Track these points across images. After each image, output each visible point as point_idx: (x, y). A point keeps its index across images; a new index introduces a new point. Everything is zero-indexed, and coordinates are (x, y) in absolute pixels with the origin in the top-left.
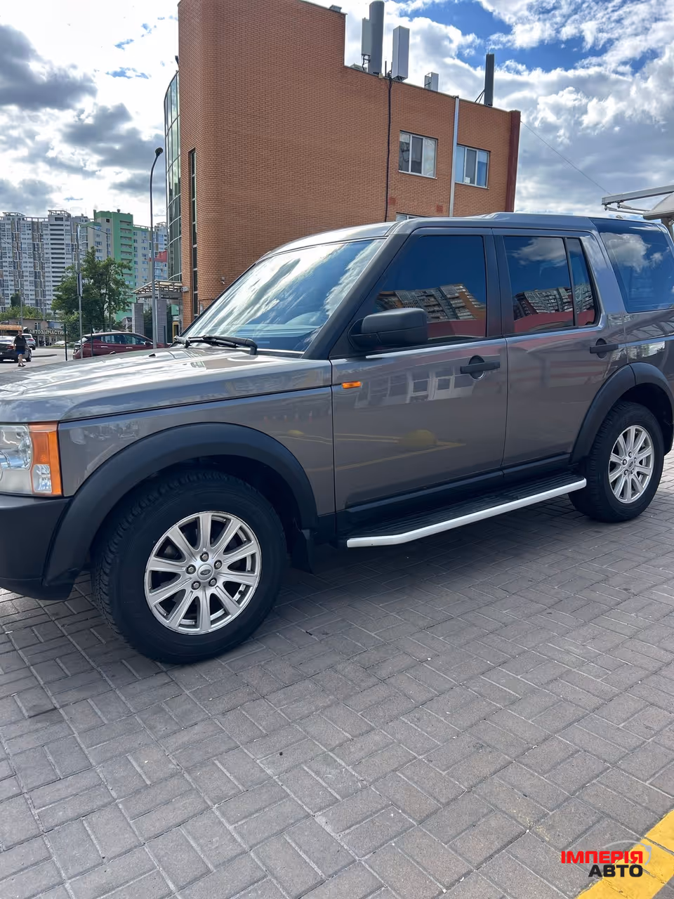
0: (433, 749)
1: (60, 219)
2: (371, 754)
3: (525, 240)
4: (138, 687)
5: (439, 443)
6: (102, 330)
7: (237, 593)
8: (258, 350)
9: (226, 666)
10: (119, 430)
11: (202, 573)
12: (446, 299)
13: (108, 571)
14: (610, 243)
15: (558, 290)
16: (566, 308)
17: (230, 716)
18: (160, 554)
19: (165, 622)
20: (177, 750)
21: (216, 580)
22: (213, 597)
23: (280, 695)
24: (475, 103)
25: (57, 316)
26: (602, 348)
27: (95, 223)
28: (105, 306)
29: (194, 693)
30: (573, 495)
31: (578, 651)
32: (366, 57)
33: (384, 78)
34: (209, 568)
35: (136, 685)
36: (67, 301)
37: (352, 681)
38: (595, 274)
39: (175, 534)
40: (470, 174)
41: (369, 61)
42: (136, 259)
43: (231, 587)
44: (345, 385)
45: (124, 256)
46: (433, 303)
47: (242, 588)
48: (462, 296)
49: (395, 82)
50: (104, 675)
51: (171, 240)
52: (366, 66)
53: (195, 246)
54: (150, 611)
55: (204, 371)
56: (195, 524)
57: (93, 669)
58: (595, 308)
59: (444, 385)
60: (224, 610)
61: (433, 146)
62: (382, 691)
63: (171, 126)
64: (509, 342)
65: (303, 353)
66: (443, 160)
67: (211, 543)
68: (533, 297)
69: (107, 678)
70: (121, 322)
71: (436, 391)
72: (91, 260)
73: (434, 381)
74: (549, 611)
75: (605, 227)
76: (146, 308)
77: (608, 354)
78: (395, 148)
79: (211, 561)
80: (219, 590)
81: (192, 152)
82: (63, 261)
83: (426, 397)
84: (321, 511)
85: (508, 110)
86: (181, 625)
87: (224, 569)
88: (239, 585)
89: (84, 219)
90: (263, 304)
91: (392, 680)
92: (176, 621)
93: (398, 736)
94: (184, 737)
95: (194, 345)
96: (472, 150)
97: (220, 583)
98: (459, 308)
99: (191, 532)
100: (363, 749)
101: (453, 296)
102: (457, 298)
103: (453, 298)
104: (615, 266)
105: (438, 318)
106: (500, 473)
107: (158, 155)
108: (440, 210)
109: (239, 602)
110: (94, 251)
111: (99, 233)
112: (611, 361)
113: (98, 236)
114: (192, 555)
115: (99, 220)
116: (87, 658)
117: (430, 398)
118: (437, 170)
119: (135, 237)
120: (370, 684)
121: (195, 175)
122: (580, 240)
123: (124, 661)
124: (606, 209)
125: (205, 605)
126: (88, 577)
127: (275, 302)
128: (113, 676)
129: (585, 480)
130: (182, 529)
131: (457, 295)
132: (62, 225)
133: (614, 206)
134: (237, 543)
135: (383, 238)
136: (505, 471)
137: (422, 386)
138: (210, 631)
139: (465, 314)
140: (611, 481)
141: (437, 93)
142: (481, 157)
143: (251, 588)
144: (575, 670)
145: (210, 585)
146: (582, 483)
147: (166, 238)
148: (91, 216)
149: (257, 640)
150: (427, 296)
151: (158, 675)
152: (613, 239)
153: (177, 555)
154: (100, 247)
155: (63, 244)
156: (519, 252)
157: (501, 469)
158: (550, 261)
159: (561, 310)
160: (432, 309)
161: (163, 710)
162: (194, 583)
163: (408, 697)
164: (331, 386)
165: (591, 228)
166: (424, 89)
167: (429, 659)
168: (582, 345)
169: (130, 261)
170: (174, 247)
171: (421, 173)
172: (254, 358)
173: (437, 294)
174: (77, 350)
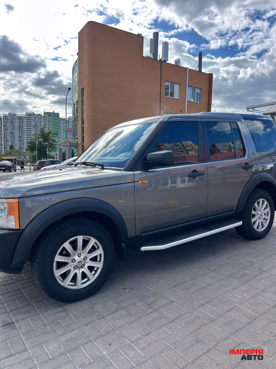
0: (177, 342)
1: (30, 115)
2: (149, 345)
3: (215, 123)
4: (50, 312)
5: (181, 206)
6: (45, 159)
7: (93, 271)
8: (104, 167)
9: (88, 303)
10: (46, 200)
11: (78, 262)
12: (184, 147)
13: (38, 262)
14: (249, 124)
15: (229, 143)
16: (232, 150)
17: (89, 326)
18: (61, 254)
19: (62, 284)
20: (64, 342)
21: (84, 265)
22: (83, 273)
23: (110, 316)
24: (195, 70)
25: (28, 153)
26: (247, 166)
27: (44, 117)
28: (47, 149)
29: (73, 316)
30: (237, 228)
31: (240, 297)
32: (152, 53)
33: (159, 61)
34: (81, 260)
35: (49, 312)
36: (32, 147)
37: (142, 310)
38: (243, 137)
39: (67, 245)
40: (193, 97)
41: (153, 54)
42: (60, 131)
43: (91, 268)
44: (140, 182)
45: (56, 130)
46: (179, 148)
47: (95, 269)
48: (190, 145)
49: (163, 62)
50: (35, 307)
51: (74, 123)
52: (152, 56)
53: (84, 126)
54: (56, 279)
55: (86, 176)
56: (76, 241)
57: (30, 304)
58: (244, 150)
59: (183, 182)
60: (88, 278)
61: (179, 87)
62: (156, 315)
63: (75, 79)
64: (209, 164)
65: (123, 169)
66: (183, 91)
67: (82, 249)
68: (219, 146)
69: (37, 309)
70: (53, 156)
71: (180, 184)
72: (42, 131)
73: (179, 180)
74: (227, 279)
75: (247, 118)
76: (63, 150)
77: (250, 169)
78: (163, 88)
79: (82, 257)
80: (85, 270)
81: (83, 89)
82: (31, 131)
83: (176, 186)
84: (130, 235)
85: (208, 73)
86: (69, 285)
87: (88, 260)
88: (94, 267)
89: (40, 115)
90: (109, 147)
91: (160, 310)
92: (67, 283)
93: (162, 336)
94: (68, 336)
95: (79, 165)
96: (194, 88)
97: (86, 267)
98: (189, 150)
99: (74, 244)
100: (146, 342)
101: (187, 145)
102: (188, 146)
103: (187, 146)
104: (251, 134)
105: (181, 154)
106: (206, 219)
107: (69, 90)
108: (181, 112)
109: (94, 275)
110: (44, 128)
111: (46, 120)
112: (251, 172)
113: (45, 122)
114: (74, 255)
115: (46, 116)
116: (28, 299)
117: (178, 187)
118: (180, 96)
119: (60, 122)
120: (150, 312)
121: (84, 98)
122: (237, 123)
123: (44, 301)
124: (248, 111)
125: (79, 276)
126: (30, 263)
127: (114, 147)
128: (39, 308)
129: (242, 222)
130: (70, 243)
131: (188, 145)
132: (31, 117)
133: (251, 110)
134: (93, 249)
135: (156, 122)
136: (208, 218)
137: (174, 182)
138: (82, 287)
139: (192, 152)
140: (253, 222)
141: (180, 66)
142: (198, 91)
143: (99, 269)
144: (239, 305)
145: (82, 267)
146: (240, 223)
147: (72, 122)
148: (43, 114)
149: (102, 291)
150: (176, 145)
151: (59, 307)
152: (250, 123)
153: (68, 255)
154: (46, 126)
155: (31, 125)
156: (213, 128)
157: (206, 217)
158: (225, 131)
159: (230, 151)
160: (178, 151)
161: (60, 323)
162: (75, 266)
163: (166, 318)
164: (134, 182)
165: (241, 119)
166: (175, 65)
167: (176, 300)
168: (239, 165)
169: (58, 131)
170: (75, 126)
171: (173, 97)
172: (102, 171)
173: (181, 145)
174: (35, 167)
